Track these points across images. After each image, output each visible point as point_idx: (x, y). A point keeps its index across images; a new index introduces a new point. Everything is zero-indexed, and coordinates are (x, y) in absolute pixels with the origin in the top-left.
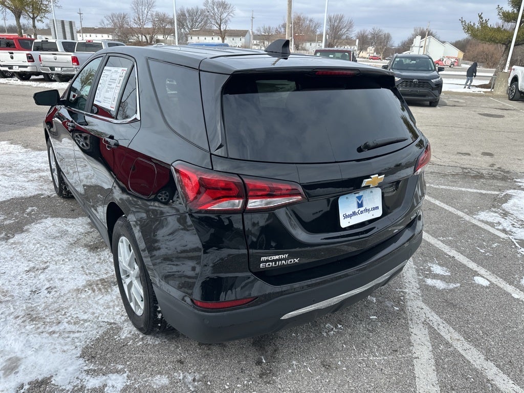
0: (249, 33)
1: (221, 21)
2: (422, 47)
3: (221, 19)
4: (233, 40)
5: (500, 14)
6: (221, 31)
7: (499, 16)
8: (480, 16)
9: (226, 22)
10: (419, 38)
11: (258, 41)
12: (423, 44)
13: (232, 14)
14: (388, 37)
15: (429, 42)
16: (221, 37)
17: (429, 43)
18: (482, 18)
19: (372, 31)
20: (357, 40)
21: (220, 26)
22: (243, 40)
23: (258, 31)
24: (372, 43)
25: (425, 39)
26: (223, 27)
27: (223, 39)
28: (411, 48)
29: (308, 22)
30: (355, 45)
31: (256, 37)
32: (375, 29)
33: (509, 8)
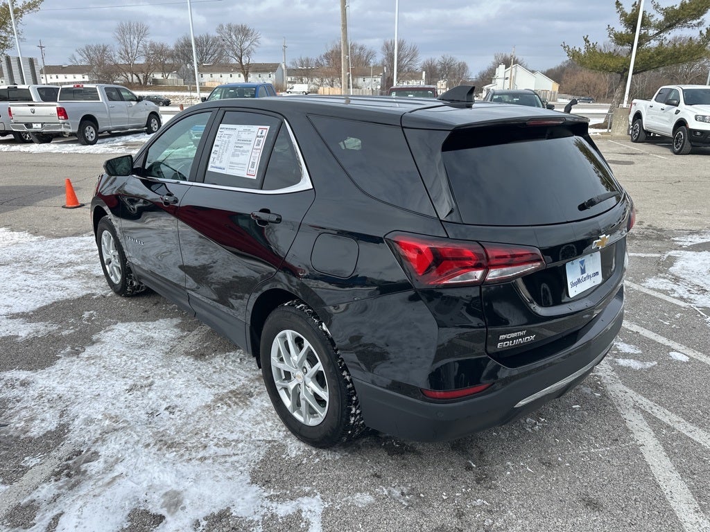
0: (281, 67)
1: (242, 52)
2: (507, 78)
3: (241, 50)
4: (260, 77)
5: (612, 35)
6: (242, 66)
7: (610, 39)
8: (585, 40)
9: (248, 54)
10: (502, 67)
11: (293, 78)
12: (508, 75)
13: (256, 43)
14: (463, 67)
15: (516, 71)
16: (244, 73)
17: (516, 74)
18: (588, 42)
19: (441, 60)
20: (424, 72)
21: (241, 59)
22: (273, 76)
23: (293, 64)
24: (443, 75)
25: (510, 68)
26: (245, 60)
27: (246, 76)
28: (493, 82)
29: (357, 51)
30: (421, 79)
31: (290, 72)
32: (446, 57)
33: (621, 29)
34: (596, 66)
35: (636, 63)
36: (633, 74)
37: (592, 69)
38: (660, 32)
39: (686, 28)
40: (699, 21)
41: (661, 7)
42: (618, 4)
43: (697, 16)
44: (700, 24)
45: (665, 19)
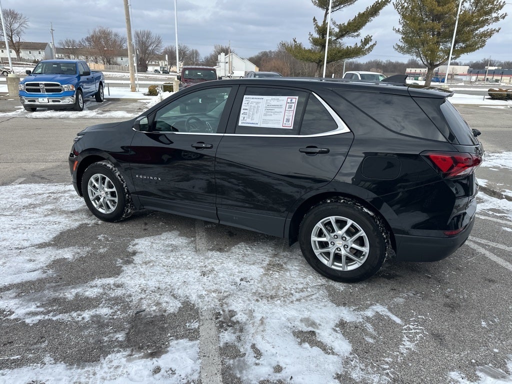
0: (49, 46)
1: (12, 32)
2: (227, 63)
3: (11, 30)
4: (30, 53)
5: (311, 39)
6: (13, 43)
7: (309, 41)
8: (294, 41)
9: (18, 34)
10: (223, 54)
11: (60, 55)
12: (227, 60)
13: (25, 25)
14: (196, 53)
15: (232, 58)
16: (15, 49)
17: (232, 60)
18: (296, 42)
20: (167, 55)
21: (11, 38)
22: (43, 53)
23: (61, 44)
25: (228, 55)
26: (15, 39)
27: (18, 52)
28: (217, 64)
29: (113, 36)
30: (165, 60)
31: (58, 51)
32: (181, 45)
33: (316, 36)
34: (303, 58)
35: (328, 57)
36: (327, 63)
37: (302, 60)
38: (337, 39)
39: (351, 37)
40: (357, 33)
41: (337, 23)
42: (315, 20)
43: (356, 31)
44: (358, 35)
45: (340, 31)
